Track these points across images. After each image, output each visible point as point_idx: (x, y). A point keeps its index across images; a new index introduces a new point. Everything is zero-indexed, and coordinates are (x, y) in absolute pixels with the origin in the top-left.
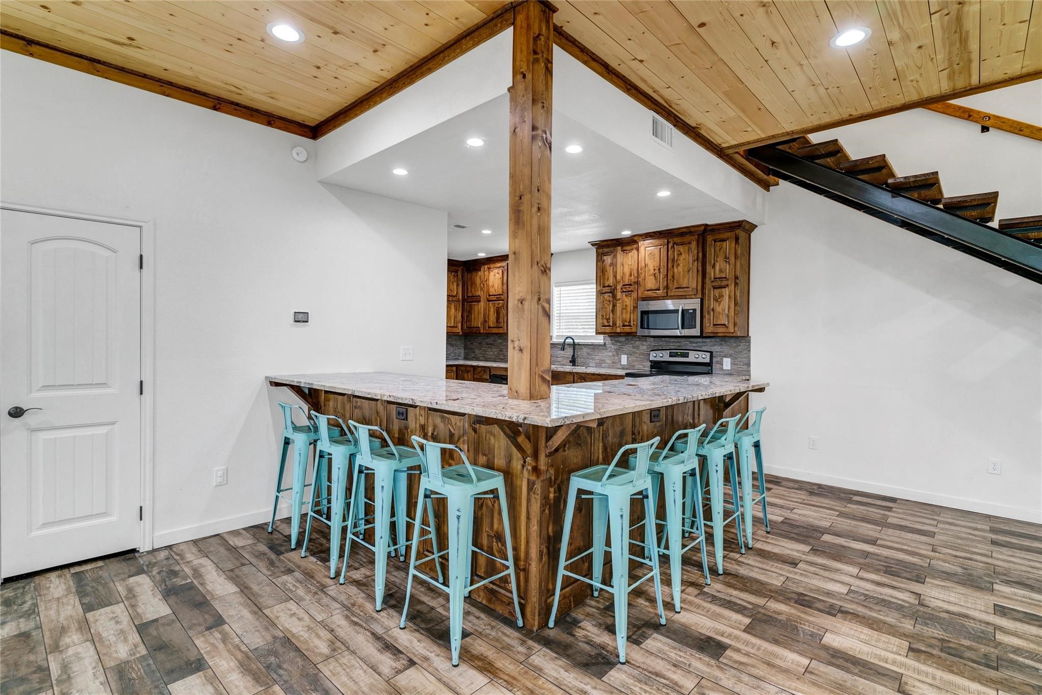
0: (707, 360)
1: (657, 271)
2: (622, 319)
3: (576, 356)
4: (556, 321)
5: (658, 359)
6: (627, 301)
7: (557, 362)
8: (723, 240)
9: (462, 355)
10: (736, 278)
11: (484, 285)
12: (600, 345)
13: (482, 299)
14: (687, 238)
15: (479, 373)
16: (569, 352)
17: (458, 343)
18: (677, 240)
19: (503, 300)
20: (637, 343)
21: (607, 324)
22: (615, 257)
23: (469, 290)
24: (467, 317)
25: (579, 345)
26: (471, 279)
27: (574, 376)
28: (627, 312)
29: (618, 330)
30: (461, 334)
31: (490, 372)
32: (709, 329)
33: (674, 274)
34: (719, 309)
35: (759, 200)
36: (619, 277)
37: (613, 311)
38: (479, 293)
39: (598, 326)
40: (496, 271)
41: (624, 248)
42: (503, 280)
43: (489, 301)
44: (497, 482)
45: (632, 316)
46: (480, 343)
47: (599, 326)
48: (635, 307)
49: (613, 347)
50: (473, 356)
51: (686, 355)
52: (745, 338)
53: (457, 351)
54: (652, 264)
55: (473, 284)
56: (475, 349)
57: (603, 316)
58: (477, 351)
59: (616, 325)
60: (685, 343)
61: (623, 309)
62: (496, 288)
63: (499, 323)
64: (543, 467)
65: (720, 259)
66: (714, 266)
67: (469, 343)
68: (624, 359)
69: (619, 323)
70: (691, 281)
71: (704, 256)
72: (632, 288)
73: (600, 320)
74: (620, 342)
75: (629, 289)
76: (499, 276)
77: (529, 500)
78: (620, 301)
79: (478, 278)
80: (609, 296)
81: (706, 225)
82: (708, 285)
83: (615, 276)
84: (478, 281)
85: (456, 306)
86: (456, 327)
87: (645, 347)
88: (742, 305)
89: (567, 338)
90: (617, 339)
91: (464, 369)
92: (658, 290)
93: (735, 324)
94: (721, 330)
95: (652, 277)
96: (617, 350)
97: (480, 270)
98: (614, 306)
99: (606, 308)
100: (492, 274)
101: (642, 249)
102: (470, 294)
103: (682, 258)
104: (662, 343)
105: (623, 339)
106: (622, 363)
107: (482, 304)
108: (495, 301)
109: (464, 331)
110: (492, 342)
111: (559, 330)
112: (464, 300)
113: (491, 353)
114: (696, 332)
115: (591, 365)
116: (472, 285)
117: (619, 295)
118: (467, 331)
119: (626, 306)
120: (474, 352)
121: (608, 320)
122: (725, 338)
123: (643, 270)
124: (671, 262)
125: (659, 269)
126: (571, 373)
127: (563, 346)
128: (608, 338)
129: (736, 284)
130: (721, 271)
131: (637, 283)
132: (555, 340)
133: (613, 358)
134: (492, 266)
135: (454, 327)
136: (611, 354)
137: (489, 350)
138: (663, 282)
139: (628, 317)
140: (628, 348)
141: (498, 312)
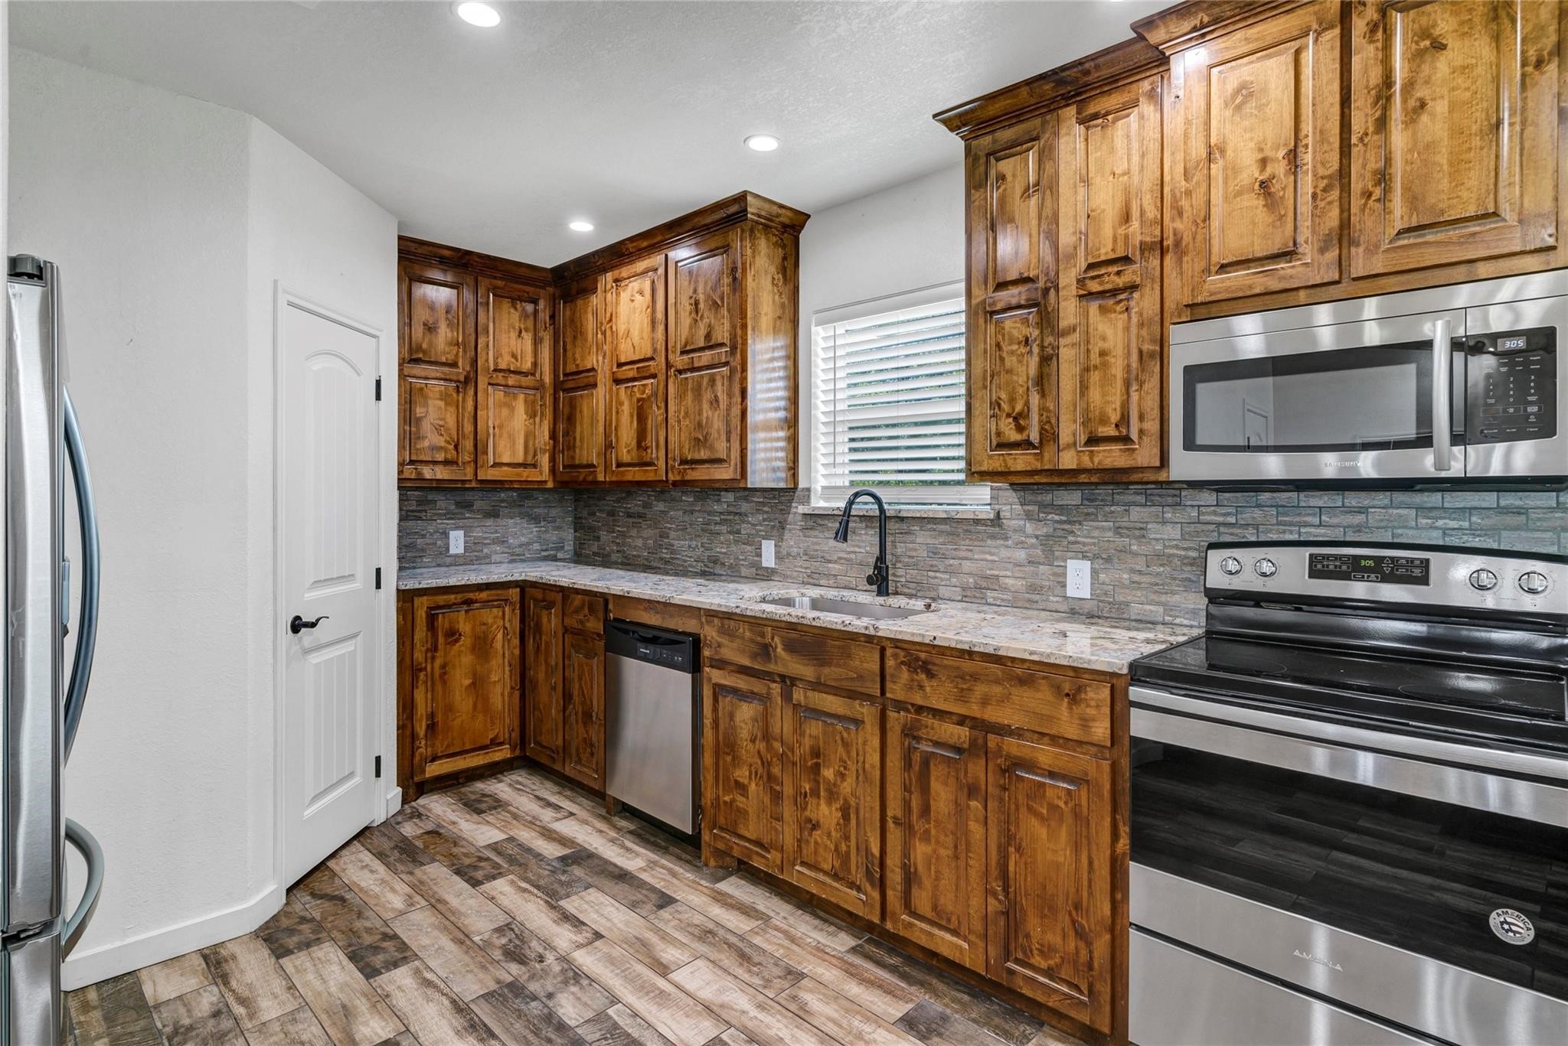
0: (1554, 601)
1: (1280, 168)
2: (1086, 411)
3: (889, 557)
4: (823, 439)
6: (1109, 333)
7: (828, 576)
9: (569, 546)
11: (604, 333)
12: (977, 522)
13: (600, 378)
15: (577, 611)
16: (864, 545)
17: (554, 512)
19: (654, 376)
20: (1136, 513)
21: (1014, 436)
22: (1047, 155)
23: (569, 354)
24: (566, 433)
25: (902, 519)
26: (572, 321)
27: (883, 650)
28: (1107, 381)
29: (1068, 460)
30: (550, 485)
31: (606, 610)
33: (1388, 160)
36: (1066, 238)
37: (1042, 382)
38: (592, 360)
39: (977, 448)
40: (635, 285)
41: (1092, 109)
42: (654, 311)
43: (617, 381)
45: (1135, 397)
46: (612, 514)
47: (982, 447)
49: (1029, 528)
50: (595, 549)
51: (1416, 573)
53: (553, 536)
54: (1249, 139)
55: (578, 333)
56: (599, 529)
57: (996, 404)
58: (603, 534)
59: (1056, 437)
61: (1087, 369)
62: (636, 339)
63: (646, 449)
67: (585, 513)
68: (1079, 578)
69: (1069, 429)
72: (1130, 275)
73: (984, 424)
74: (1062, 509)
75: (1120, 282)
76: (642, 301)
78: (1075, 337)
79: (590, 316)
80: (1025, 321)
84: (590, 324)
85: (534, 402)
86: (534, 466)
87: (1173, 532)
89: (857, 495)
90: (1047, 498)
91: (539, 594)
92: (1288, 254)
95: (1254, 202)
96: (1048, 543)
97: (594, 290)
98: (1047, 359)
99: (1009, 372)
100: (625, 296)
101: (1185, 84)
102: (571, 368)
103: (1441, 65)
104: (1258, 515)
105: (1081, 497)
106: (1071, 592)
107: (600, 394)
108: (634, 379)
109: (559, 478)
110: (641, 510)
111: (833, 471)
112: (558, 386)
113: (639, 543)
115: (943, 591)
116: (575, 337)
117: (1069, 310)
118: (566, 478)
119: (1103, 353)
120: (598, 538)
121: (1019, 420)
123: (1199, 176)
124: (1367, 103)
125: (1293, 156)
126: (869, 639)
127: (843, 524)
128: (1011, 496)
131: (1162, 245)
132: (818, 503)
133: (1030, 569)
134: (625, 272)
135: (524, 465)
136: (1021, 555)
137: (634, 532)
138: (1317, 214)
139: (1116, 400)
140: (1096, 532)
141: (641, 416)
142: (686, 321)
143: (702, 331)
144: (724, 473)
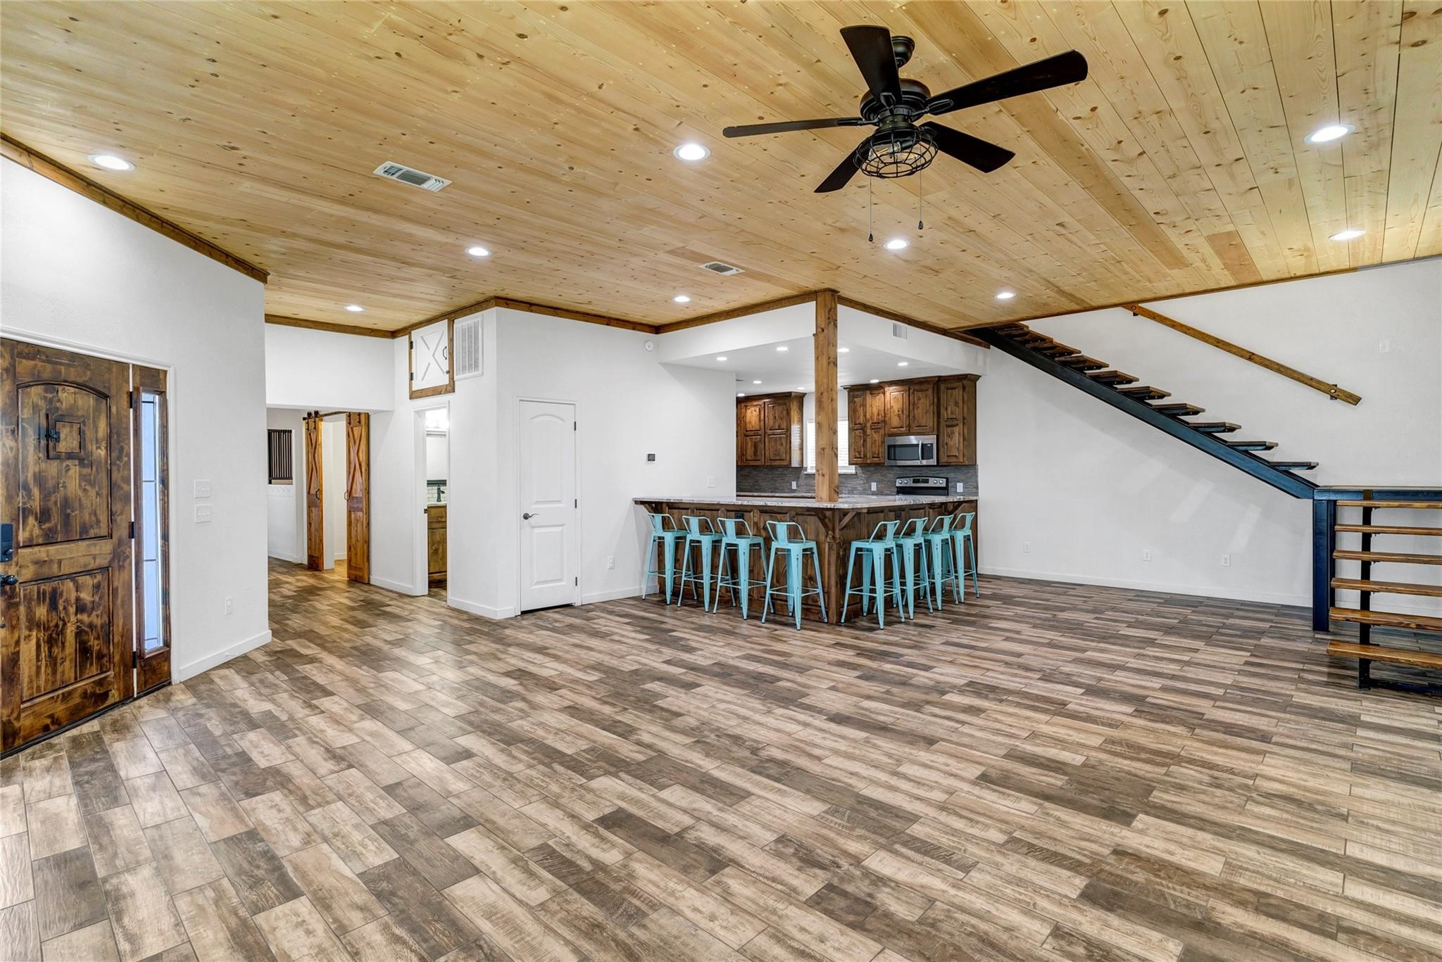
0: (944, 485)
1: (900, 413)
2: (872, 452)
4: (810, 455)
5: (903, 485)
6: (876, 436)
8: (954, 389)
10: (964, 418)
12: (853, 475)
14: (925, 386)
18: (917, 387)
19: (760, 435)
20: (885, 472)
21: (858, 456)
22: (865, 399)
28: (875, 446)
29: (869, 461)
32: (944, 460)
33: (914, 415)
34: (951, 443)
35: (980, 357)
36: (868, 417)
37: (864, 445)
39: (851, 458)
40: (753, 409)
41: (873, 393)
42: (760, 417)
44: (813, 545)
45: (880, 449)
47: (853, 458)
48: (883, 442)
49: (864, 476)
51: (927, 481)
52: (973, 465)
54: (896, 407)
57: (855, 449)
59: (866, 456)
60: (925, 471)
61: (872, 443)
62: (753, 424)
63: (757, 456)
64: (837, 536)
65: (952, 403)
66: (947, 409)
68: (874, 486)
69: (869, 455)
70: (929, 421)
71: (939, 400)
72: (880, 426)
73: (853, 453)
74: (870, 471)
75: (878, 427)
76: (756, 414)
77: (829, 555)
78: (870, 437)
80: (860, 432)
81: (940, 377)
82: (943, 424)
83: (865, 416)
87: (891, 475)
88: (970, 440)
90: (867, 469)
92: (902, 427)
93: (964, 456)
94: (953, 460)
95: (897, 417)
96: (867, 479)
98: (864, 441)
99: (857, 442)
100: (749, 411)
101: (888, 394)
103: (920, 402)
104: (906, 472)
105: (872, 469)
106: (872, 490)
111: (812, 463)
114: (933, 462)
117: (869, 431)
119: (875, 441)
121: (859, 453)
122: (958, 466)
123: (889, 411)
124: (911, 406)
125: (902, 411)
128: (860, 469)
129: (964, 424)
130: (952, 413)
131: (884, 422)
132: (808, 472)
133: (865, 485)
136: (863, 482)
138: (906, 421)
139: (877, 450)
140: (875, 477)
141: (755, 446)
142: (771, 422)
143: (777, 424)
144: (785, 463)
